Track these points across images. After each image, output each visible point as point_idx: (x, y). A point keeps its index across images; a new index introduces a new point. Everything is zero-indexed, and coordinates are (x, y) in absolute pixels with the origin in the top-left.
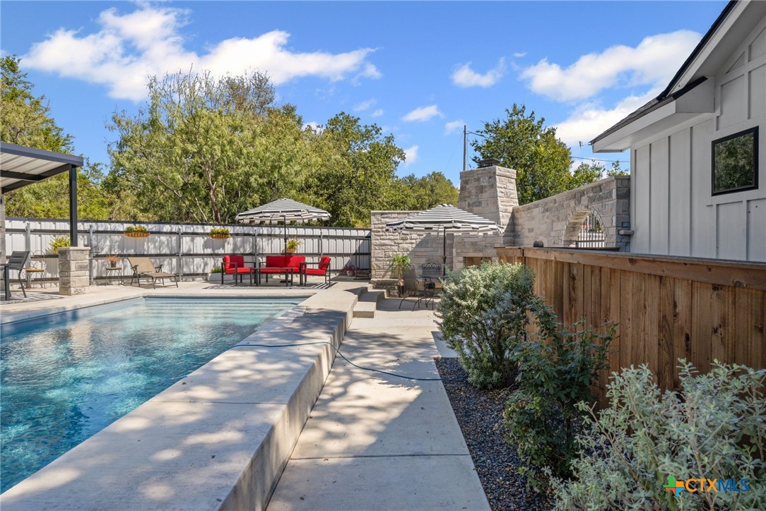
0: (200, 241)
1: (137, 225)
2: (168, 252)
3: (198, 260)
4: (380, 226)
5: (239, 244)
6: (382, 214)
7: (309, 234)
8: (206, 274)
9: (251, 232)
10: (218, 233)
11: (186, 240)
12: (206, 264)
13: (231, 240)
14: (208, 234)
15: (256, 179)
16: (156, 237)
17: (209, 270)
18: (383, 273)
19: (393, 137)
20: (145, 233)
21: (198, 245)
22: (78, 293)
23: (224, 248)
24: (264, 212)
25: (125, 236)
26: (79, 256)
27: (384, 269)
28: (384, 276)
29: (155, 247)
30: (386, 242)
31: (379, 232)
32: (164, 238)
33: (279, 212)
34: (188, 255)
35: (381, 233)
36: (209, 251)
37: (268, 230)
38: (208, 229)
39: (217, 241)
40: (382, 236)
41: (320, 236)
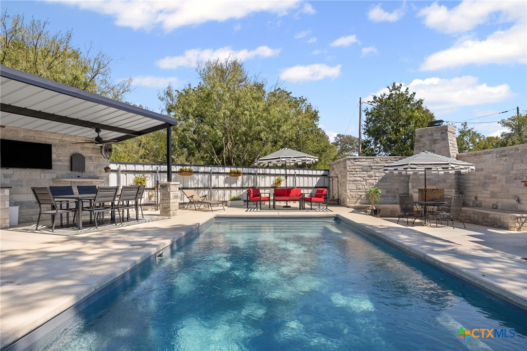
0: (222, 178)
1: (187, 167)
2: (202, 186)
3: (221, 192)
4: (353, 167)
5: (245, 180)
7: (287, 173)
8: (226, 202)
9: (254, 172)
10: (235, 173)
11: (214, 177)
12: (224, 195)
13: (240, 178)
14: (227, 173)
15: (264, 135)
16: (196, 176)
17: (227, 198)
20: (191, 173)
21: (220, 181)
23: (236, 183)
25: (177, 175)
26: (174, 188)
28: (356, 203)
29: (194, 184)
30: (358, 178)
31: (352, 171)
32: (200, 176)
34: (214, 188)
35: (354, 173)
36: (227, 185)
37: (262, 170)
38: (228, 170)
39: (233, 178)
40: (355, 174)
41: (294, 175)
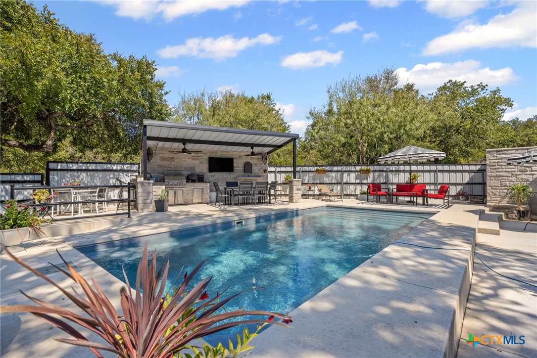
0: (353, 175)
1: (321, 168)
2: (336, 182)
3: (352, 187)
4: (496, 161)
5: (376, 177)
6: (498, 151)
7: (427, 169)
8: (357, 195)
9: (385, 169)
10: (364, 170)
11: (345, 175)
12: (356, 189)
13: (371, 174)
14: (358, 171)
15: (387, 136)
16: (330, 174)
17: (358, 192)
18: (499, 199)
19: (499, 90)
20: (325, 171)
21: (352, 178)
22: (296, 202)
23: (367, 179)
24: (396, 156)
25: (315, 173)
26: (297, 184)
27: (500, 195)
28: (500, 202)
29: (329, 180)
30: (503, 174)
31: (495, 166)
32: (334, 174)
33: (407, 155)
34: (347, 183)
35: (497, 167)
36: (358, 181)
37: (395, 168)
38: (358, 168)
39: (364, 175)
40: (498, 169)
41: (436, 171)
